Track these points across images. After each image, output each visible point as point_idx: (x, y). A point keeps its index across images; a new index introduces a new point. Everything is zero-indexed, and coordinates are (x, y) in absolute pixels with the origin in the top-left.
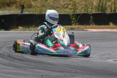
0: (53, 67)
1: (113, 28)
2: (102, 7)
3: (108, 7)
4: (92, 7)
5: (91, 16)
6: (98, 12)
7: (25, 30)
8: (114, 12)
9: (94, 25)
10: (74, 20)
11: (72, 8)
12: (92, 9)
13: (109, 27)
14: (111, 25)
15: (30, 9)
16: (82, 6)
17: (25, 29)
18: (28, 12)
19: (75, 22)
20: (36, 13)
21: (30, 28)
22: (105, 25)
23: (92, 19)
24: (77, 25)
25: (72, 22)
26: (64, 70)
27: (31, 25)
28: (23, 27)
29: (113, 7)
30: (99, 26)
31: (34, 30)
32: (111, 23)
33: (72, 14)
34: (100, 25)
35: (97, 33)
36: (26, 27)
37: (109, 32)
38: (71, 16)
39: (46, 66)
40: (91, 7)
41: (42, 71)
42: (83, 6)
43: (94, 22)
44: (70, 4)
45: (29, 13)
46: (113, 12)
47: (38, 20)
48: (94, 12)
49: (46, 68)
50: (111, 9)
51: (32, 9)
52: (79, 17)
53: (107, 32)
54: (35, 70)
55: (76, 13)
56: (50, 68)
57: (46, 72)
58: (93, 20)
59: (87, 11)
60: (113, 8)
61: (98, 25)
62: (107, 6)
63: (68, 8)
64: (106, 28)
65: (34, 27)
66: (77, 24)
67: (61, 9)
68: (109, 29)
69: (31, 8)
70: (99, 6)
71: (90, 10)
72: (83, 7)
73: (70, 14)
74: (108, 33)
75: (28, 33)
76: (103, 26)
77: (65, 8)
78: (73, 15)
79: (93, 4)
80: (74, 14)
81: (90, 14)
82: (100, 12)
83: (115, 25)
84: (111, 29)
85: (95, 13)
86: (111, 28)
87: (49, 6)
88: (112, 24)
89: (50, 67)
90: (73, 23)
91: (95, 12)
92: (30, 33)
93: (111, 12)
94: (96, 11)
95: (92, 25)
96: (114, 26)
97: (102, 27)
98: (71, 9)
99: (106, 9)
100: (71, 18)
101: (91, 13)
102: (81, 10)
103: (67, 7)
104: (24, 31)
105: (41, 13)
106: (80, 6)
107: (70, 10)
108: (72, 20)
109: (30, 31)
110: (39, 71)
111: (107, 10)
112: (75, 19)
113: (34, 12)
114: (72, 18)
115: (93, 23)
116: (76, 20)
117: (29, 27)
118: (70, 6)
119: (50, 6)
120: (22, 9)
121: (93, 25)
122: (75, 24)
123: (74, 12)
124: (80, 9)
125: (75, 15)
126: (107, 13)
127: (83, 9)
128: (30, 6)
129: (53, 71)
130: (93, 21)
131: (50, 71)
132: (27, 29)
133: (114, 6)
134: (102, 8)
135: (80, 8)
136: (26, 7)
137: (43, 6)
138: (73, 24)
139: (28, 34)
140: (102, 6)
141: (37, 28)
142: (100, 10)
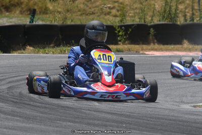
1: (190, 50)
2: (170, 14)
3: (179, 14)
5: (152, 29)
6: (163, 23)
7: (37, 53)
8: (191, 22)
9: (156, 44)
10: (122, 36)
11: (118, 14)
12: (153, 17)
13: (182, 47)
14: (186, 44)
15: (45, 16)
16: (135, 11)
17: (37, 50)
18: (43, 20)
19: (125, 39)
20: (56, 23)
21: (47, 49)
22: (175, 44)
23: (153, 34)
24: (126, 45)
25: (119, 38)
27: (47, 44)
28: (34, 47)
29: (188, 12)
30: (166, 46)
31: (53, 53)
32: (185, 41)
33: (118, 24)
34: (167, 44)
35: (162, 59)
36: (39, 47)
37: (183, 56)
38: (117, 28)
42: (138, 11)
43: (156, 39)
44: (114, 8)
45: (44, 23)
46: (188, 22)
47: (60, 36)
48: (156, 21)
50: (185, 16)
51: (48, 16)
52: (130, 30)
53: (179, 56)
55: (125, 24)
58: (155, 35)
59: (145, 21)
60: (189, 15)
61: (164, 44)
62: (178, 12)
63: (111, 14)
64: (178, 50)
65: (53, 47)
66: (127, 42)
67: (98, 16)
68: (183, 51)
69: (47, 14)
70: (165, 12)
71: (150, 19)
72: (136, 13)
73: (114, 25)
75: (43, 57)
76: (172, 46)
77: (105, 15)
78: (121, 27)
79: (155, 9)
80: (122, 24)
81: (149, 25)
82: (166, 22)
83: (192, 44)
84: (186, 51)
85: (159, 23)
86: (185, 50)
87: (77, 11)
88: (187, 42)
90: (120, 41)
91: (158, 21)
92: (46, 57)
93: (185, 23)
94: (160, 21)
95: (152, 44)
96: (191, 46)
97: (170, 48)
98: (116, 16)
99: (178, 17)
100: (116, 32)
101: (152, 24)
102: (133, 18)
103: (109, 13)
104: (35, 53)
105: (65, 23)
106: (132, 12)
107: (114, 18)
108: (119, 36)
109: (47, 53)
111: (178, 19)
112: (123, 33)
113: (52, 21)
114: (119, 32)
115: (155, 41)
116: (125, 35)
117: (44, 48)
118: (114, 12)
119: (79, 11)
120: (32, 16)
121: (154, 43)
122: (124, 43)
123: (121, 21)
124: (132, 16)
125: (123, 28)
126: (179, 23)
127: (136, 17)
128: (45, 11)
130: (154, 37)
132: (41, 50)
133: (191, 12)
136: (38, 12)
137: (68, 11)
138: (119, 43)
139: (42, 60)
140: (169, 11)
141: (58, 49)
142: (166, 19)
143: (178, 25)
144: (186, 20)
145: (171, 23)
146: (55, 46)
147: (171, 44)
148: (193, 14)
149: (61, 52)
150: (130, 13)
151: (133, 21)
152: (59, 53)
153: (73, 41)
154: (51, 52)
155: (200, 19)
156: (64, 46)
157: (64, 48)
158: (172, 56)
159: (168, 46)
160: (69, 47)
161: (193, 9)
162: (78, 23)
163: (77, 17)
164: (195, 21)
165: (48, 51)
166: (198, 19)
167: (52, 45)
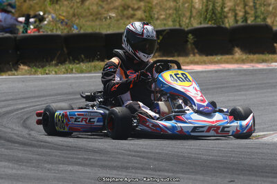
0: (103, 158)
1: (243, 62)
2: (213, 13)
3: (228, 13)
4: (191, 12)
5: (190, 35)
6: (206, 26)
7: (36, 73)
8: (243, 24)
9: (197, 55)
11: (144, 17)
12: (190, 18)
13: (232, 58)
14: (238, 53)
16: (168, 12)
17: (33, 70)
20: (59, 33)
21: (47, 69)
22: (223, 54)
23: (192, 41)
24: (156, 57)
26: (130, 165)
27: (47, 61)
28: (29, 66)
29: (240, 11)
30: (210, 58)
31: (56, 73)
32: (237, 49)
34: (212, 55)
35: (205, 75)
36: (36, 66)
37: (234, 71)
39: (85, 157)
40: (188, 14)
41: (76, 168)
42: (171, 12)
43: (197, 48)
44: (139, 8)
46: (240, 23)
47: (65, 49)
48: (196, 24)
49: (87, 162)
50: (236, 15)
52: (161, 38)
53: (229, 71)
54: (61, 166)
56: (96, 160)
57: (88, 169)
58: (194, 43)
59: (180, 26)
60: (241, 14)
61: (207, 55)
62: (226, 10)
63: (136, 17)
64: (227, 62)
65: (56, 65)
66: (157, 54)
67: (118, 20)
68: (234, 63)
70: (207, 10)
71: (187, 21)
72: (170, 14)
74: (232, 74)
75: (42, 79)
76: (219, 57)
79: (193, 7)
81: (186, 29)
82: (209, 25)
83: (246, 53)
84: (238, 63)
85: (200, 26)
86: (237, 61)
87: (88, 14)
88: (239, 51)
89: (97, 158)
91: (198, 24)
92: (46, 79)
93: (236, 25)
94: (201, 23)
95: (192, 55)
96: (244, 57)
97: (216, 60)
98: (142, 20)
99: (226, 17)
101: (189, 28)
102: (165, 22)
104: (31, 74)
105: (70, 32)
106: (162, 13)
109: (47, 74)
110: (70, 168)
111: (226, 20)
115: (196, 51)
117: (43, 67)
118: (139, 14)
119: (91, 14)
120: (25, 24)
121: (194, 55)
124: (164, 19)
126: (227, 25)
127: (170, 20)
129: (103, 167)
130: (193, 46)
131: (97, 169)
132: (39, 70)
133: (243, 10)
134: (213, 16)
135: (162, 17)
137: (74, 15)
140: (213, 9)
141: (62, 68)
142: (209, 21)
143: (226, 29)
144: (237, 21)
145: (215, 26)
146: (59, 63)
147: (216, 54)
148: (246, 13)
149: (67, 72)
150: (161, 15)
151: (165, 25)
152: (64, 73)
153: (83, 56)
154: (53, 72)
155: (255, 19)
156: (70, 63)
157: (71, 66)
158: (219, 70)
159: (213, 57)
160: (77, 64)
161: (245, 5)
162: (89, 31)
163: (88, 23)
164: (249, 22)
165: (49, 71)
166: (253, 19)
167: (54, 62)
